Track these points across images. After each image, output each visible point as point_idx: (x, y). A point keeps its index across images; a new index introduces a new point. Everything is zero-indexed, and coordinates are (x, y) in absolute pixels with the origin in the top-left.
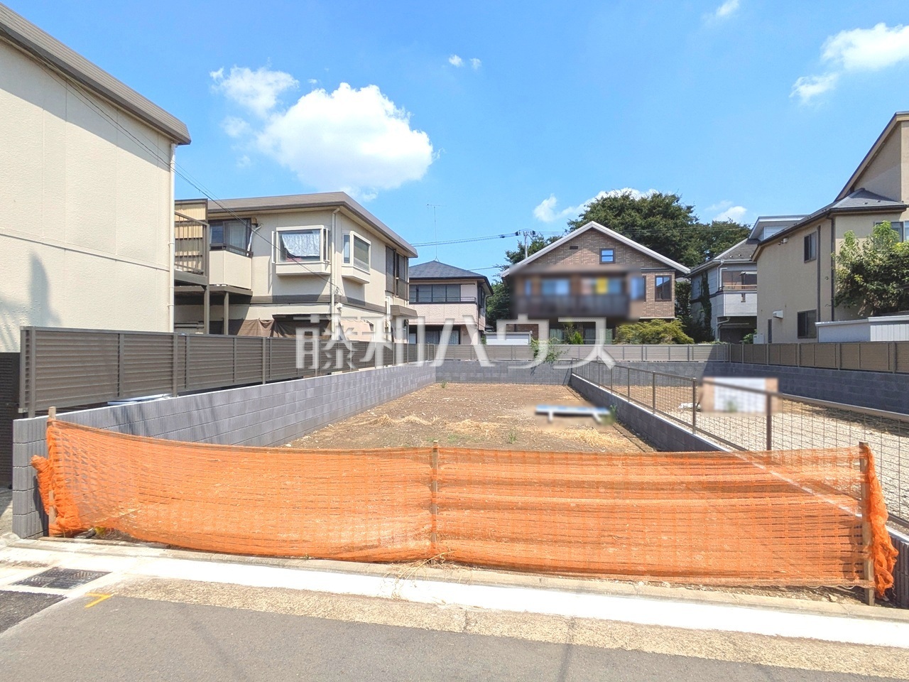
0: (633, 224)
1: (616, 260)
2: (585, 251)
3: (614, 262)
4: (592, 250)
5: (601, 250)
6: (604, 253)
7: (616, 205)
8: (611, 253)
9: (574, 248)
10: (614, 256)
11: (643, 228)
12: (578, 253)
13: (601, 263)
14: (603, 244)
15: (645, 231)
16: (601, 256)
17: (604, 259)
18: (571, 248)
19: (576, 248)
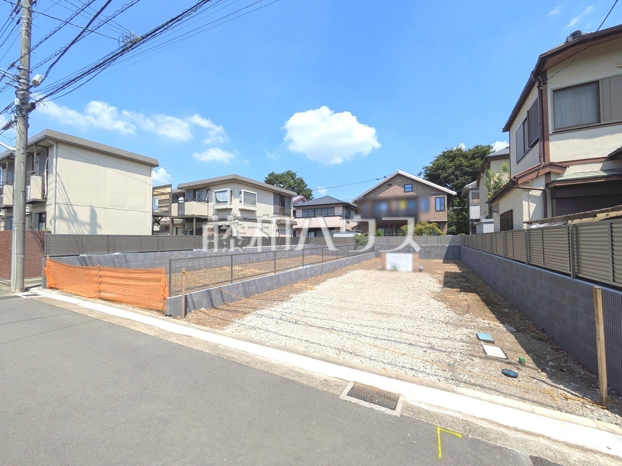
0: (461, 165)
1: (413, 190)
2: (396, 186)
3: (412, 191)
4: (399, 185)
5: (405, 185)
6: (406, 186)
7: (452, 155)
8: (410, 186)
9: (390, 185)
10: (412, 188)
11: (467, 167)
12: (392, 188)
13: (405, 192)
14: (406, 182)
15: (468, 169)
16: (405, 188)
17: (406, 190)
18: (388, 185)
19: (391, 185)
